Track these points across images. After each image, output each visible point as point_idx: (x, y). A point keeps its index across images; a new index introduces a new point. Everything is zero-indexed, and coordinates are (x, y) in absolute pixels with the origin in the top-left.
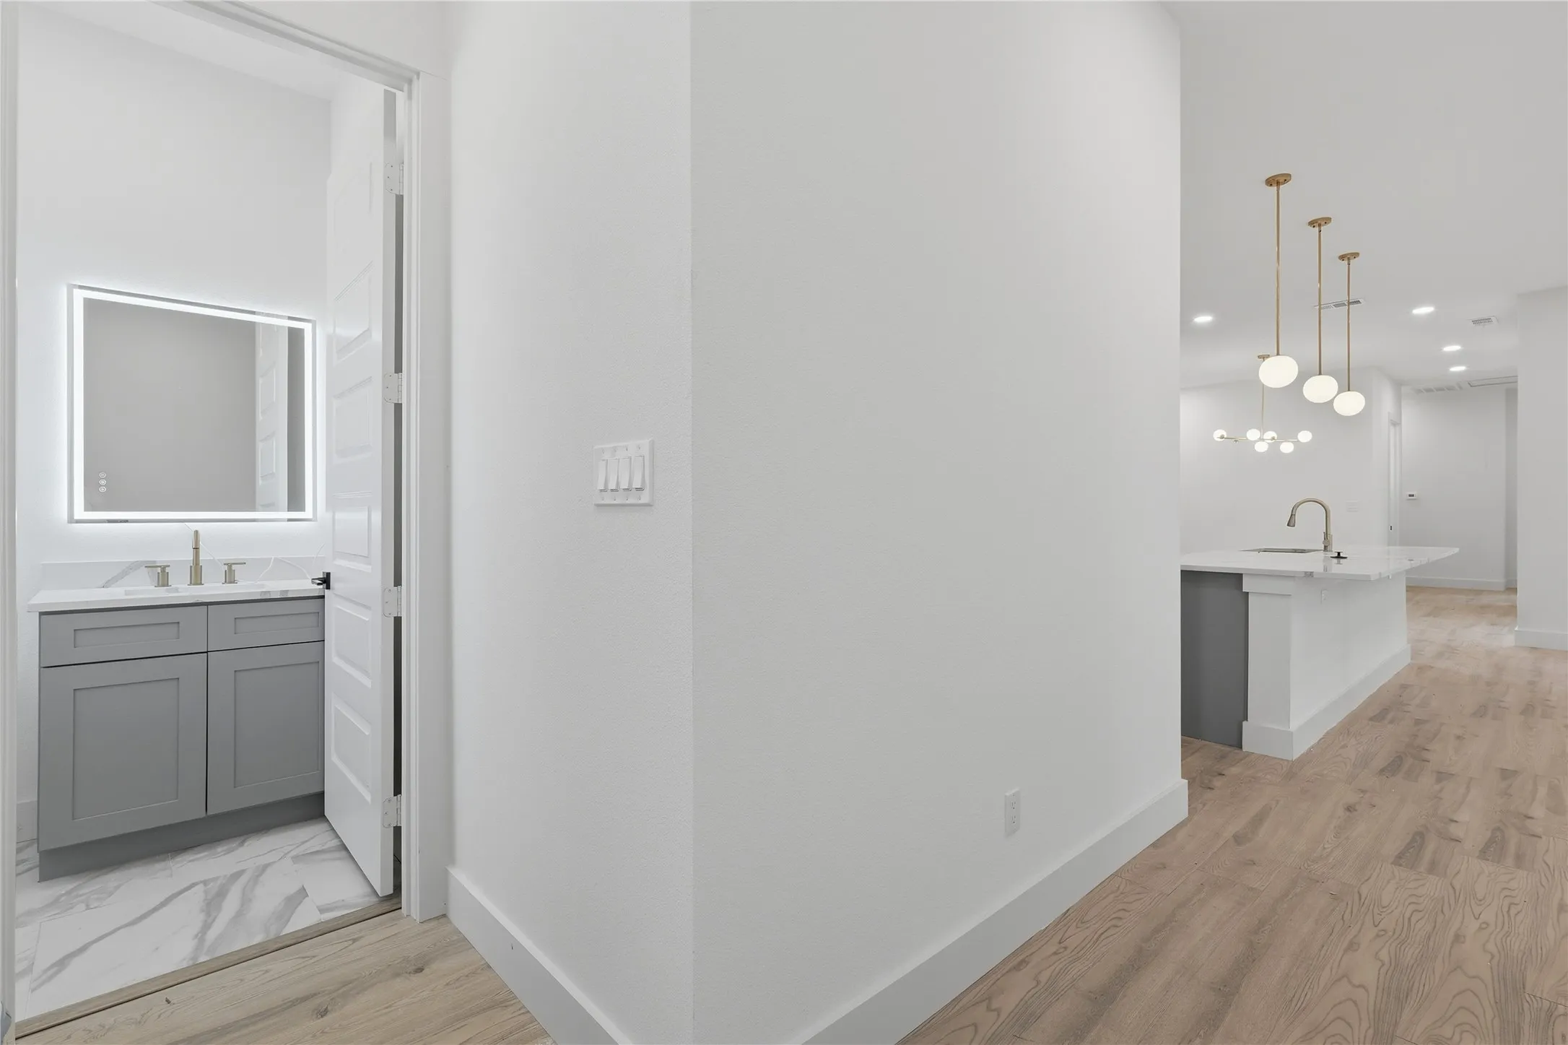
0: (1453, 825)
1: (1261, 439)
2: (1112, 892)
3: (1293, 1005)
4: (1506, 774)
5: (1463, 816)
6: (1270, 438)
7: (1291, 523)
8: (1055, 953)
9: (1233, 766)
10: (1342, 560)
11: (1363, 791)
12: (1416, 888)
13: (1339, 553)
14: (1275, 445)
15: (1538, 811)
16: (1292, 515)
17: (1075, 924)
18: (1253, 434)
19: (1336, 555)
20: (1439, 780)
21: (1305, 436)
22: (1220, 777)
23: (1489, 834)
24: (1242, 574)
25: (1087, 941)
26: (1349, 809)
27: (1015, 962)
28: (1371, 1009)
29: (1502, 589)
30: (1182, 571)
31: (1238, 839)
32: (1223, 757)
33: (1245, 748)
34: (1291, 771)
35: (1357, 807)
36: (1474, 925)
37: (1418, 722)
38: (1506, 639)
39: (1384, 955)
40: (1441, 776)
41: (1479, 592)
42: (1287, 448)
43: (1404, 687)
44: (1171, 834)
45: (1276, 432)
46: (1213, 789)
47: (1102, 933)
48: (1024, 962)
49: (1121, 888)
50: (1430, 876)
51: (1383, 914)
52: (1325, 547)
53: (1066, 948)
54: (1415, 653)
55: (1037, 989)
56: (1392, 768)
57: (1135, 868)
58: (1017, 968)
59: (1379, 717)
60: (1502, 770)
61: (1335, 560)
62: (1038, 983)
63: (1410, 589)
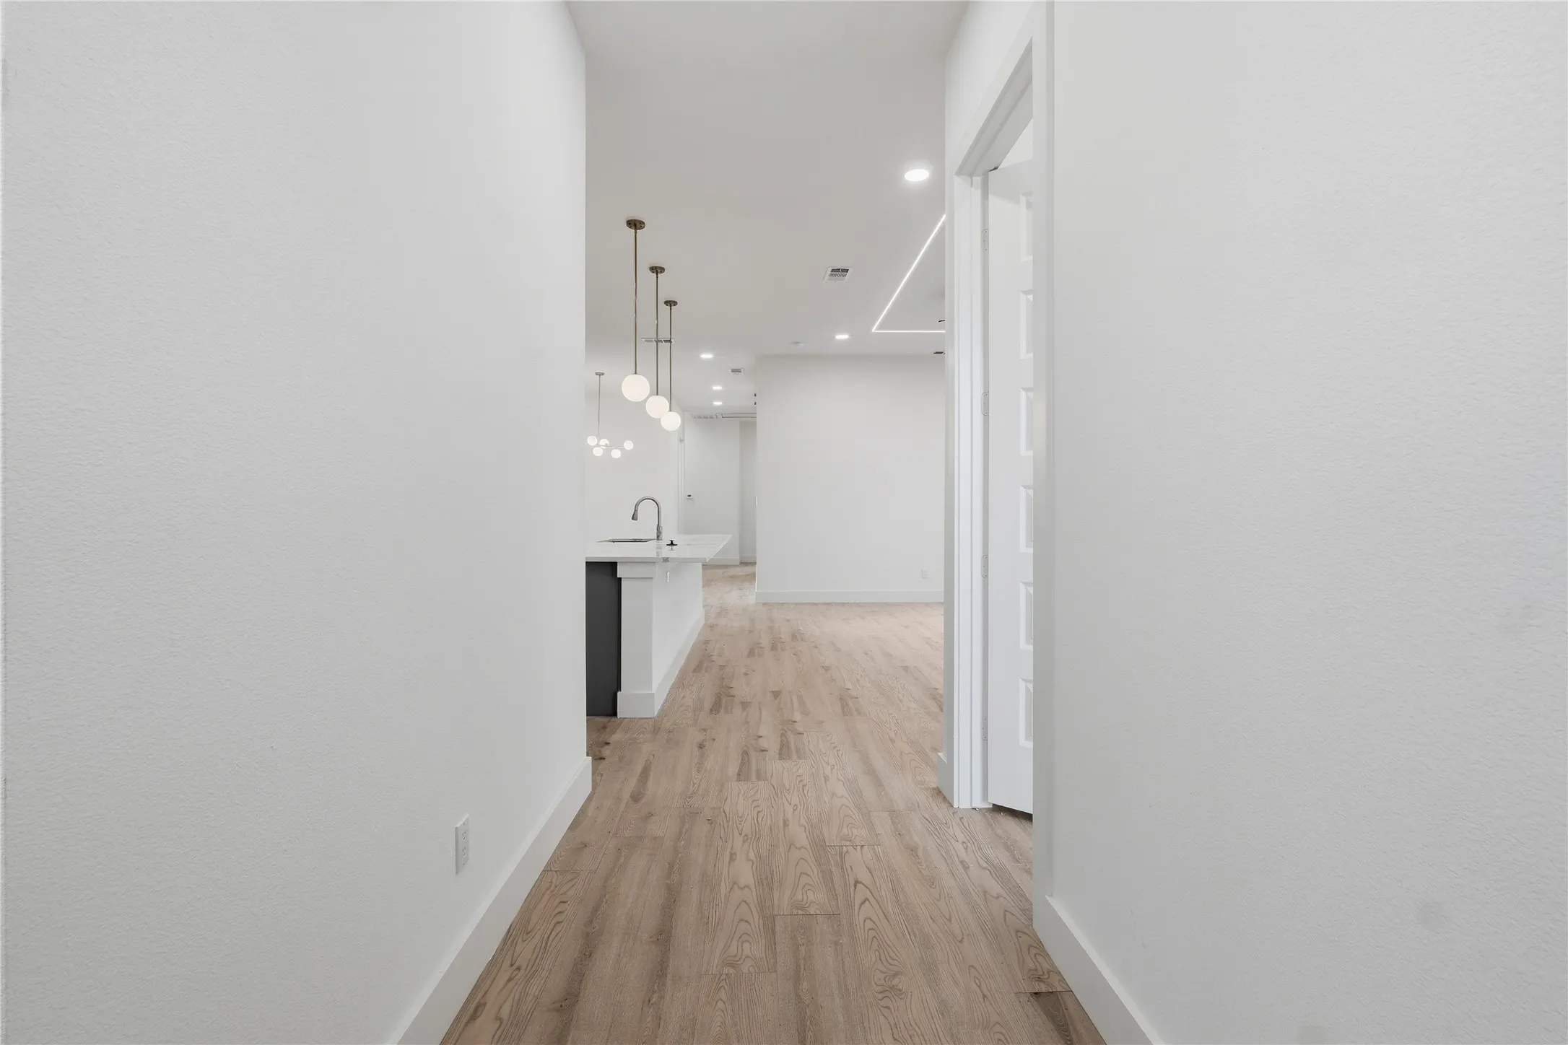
0: (760, 739)
1: (598, 445)
2: (547, 889)
3: (710, 925)
4: (776, 694)
5: (763, 732)
6: (604, 444)
7: (634, 518)
8: (510, 980)
9: (614, 733)
10: (674, 547)
11: (705, 730)
12: (754, 795)
13: (672, 541)
14: (608, 449)
15: (797, 716)
16: (636, 511)
17: (520, 938)
18: (592, 441)
19: (670, 543)
20: (744, 709)
21: (629, 445)
22: (607, 747)
23: (779, 739)
24: (616, 563)
25: (537, 950)
26: (701, 746)
27: (471, 1010)
28: (756, 902)
29: (739, 564)
30: (587, 562)
31: (636, 797)
32: (604, 728)
33: (619, 715)
34: (655, 727)
35: (704, 743)
36: (789, 809)
37: (722, 667)
38: (751, 599)
39: (752, 856)
40: (745, 705)
41: (726, 566)
42: (616, 454)
43: (706, 642)
44: (583, 811)
45: (608, 440)
46: (604, 759)
47: (549, 937)
48: (480, 1007)
49: (554, 881)
50: (760, 782)
51: (743, 823)
52: (658, 537)
53: (519, 969)
54: (707, 617)
55: (501, 1029)
56: (715, 709)
57: (561, 857)
58: (474, 1017)
59: (698, 669)
60: (773, 692)
61: (670, 547)
62: (501, 1020)
63: (703, 565)
